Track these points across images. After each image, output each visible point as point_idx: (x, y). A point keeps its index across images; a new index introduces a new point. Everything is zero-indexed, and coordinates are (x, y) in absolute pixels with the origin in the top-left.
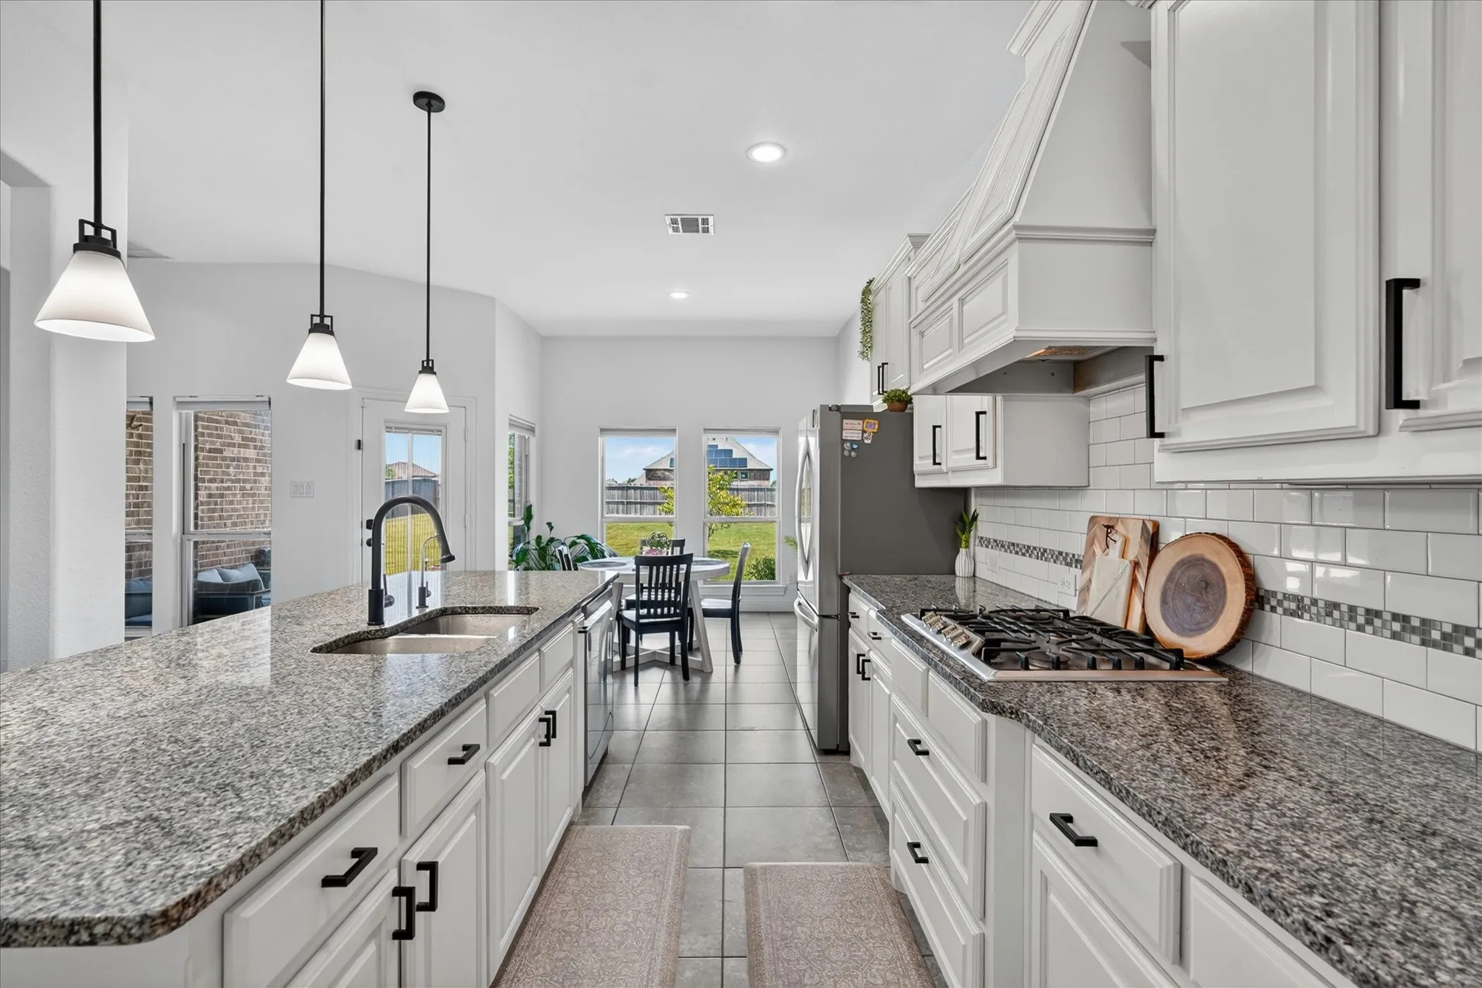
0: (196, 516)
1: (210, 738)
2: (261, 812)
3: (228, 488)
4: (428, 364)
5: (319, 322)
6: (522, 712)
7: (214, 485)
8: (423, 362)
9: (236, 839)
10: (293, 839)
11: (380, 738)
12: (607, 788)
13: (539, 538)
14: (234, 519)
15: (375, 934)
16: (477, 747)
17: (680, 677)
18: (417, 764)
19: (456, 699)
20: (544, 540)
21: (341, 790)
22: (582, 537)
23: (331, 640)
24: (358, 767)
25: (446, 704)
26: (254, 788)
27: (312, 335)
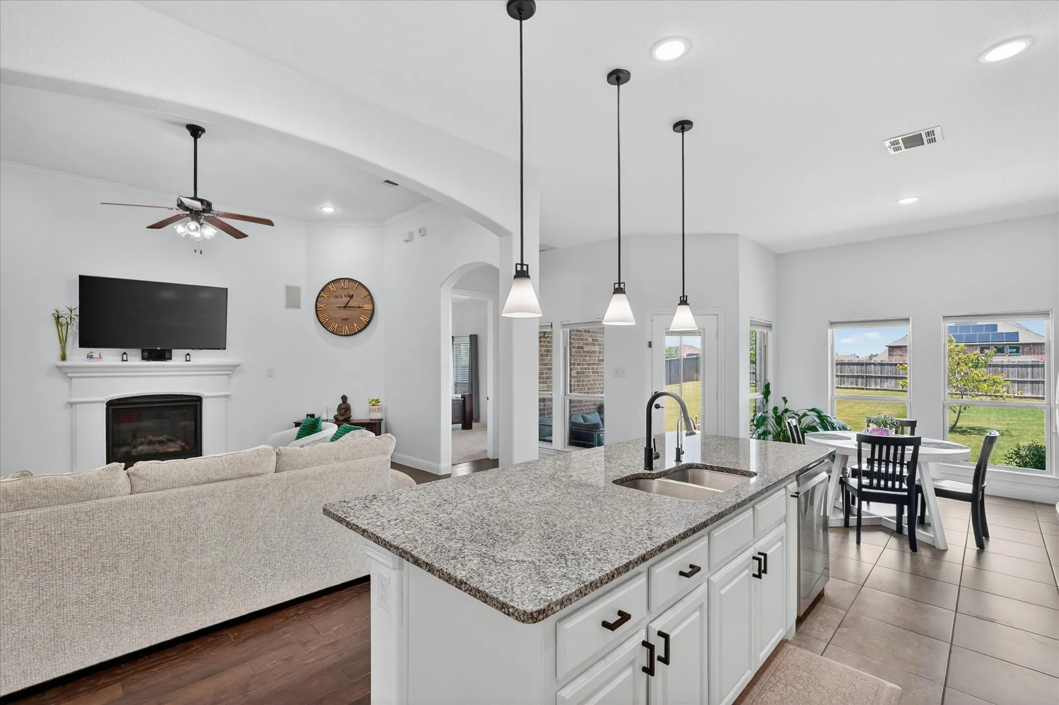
0: (570, 385)
1: (560, 525)
2: (574, 576)
3: (586, 369)
4: (684, 298)
5: (617, 287)
6: (737, 551)
7: (579, 367)
8: (681, 297)
9: (562, 587)
10: (586, 596)
11: (635, 550)
12: (821, 624)
13: (776, 409)
14: (589, 386)
15: (632, 663)
16: (699, 569)
17: (907, 547)
18: (658, 570)
19: (684, 535)
20: (780, 412)
21: (611, 576)
22: (813, 410)
23: (624, 476)
24: (621, 565)
25: (677, 537)
26: (573, 560)
27: (614, 295)
